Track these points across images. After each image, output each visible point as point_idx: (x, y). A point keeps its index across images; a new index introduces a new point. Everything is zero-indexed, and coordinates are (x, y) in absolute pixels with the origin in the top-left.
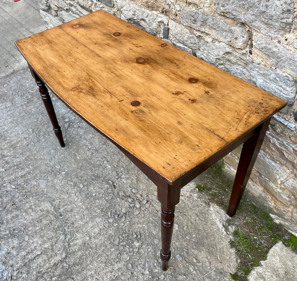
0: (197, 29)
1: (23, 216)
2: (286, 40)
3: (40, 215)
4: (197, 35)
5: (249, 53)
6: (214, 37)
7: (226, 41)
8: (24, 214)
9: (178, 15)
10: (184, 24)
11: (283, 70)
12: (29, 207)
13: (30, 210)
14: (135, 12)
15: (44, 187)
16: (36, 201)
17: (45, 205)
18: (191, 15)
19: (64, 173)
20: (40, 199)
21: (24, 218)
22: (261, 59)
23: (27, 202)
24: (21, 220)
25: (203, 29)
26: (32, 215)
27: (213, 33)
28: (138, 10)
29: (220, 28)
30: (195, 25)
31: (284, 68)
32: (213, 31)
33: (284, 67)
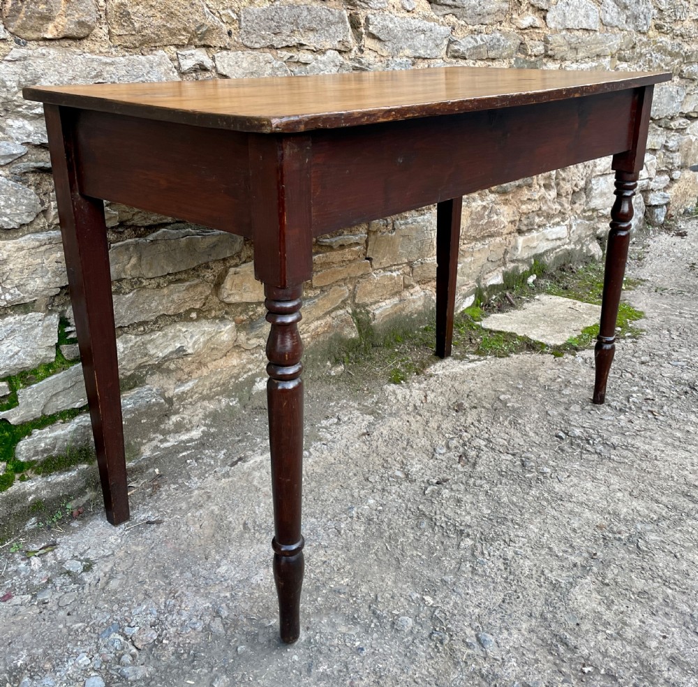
0: (285, 44)
1: (660, 643)
2: (393, 6)
3: (626, 601)
4: (285, 59)
5: (359, 54)
6: (313, 48)
7: (336, 43)
8: (654, 644)
9: (233, 31)
10: (257, 46)
11: (401, 54)
12: (618, 643)
13: (629, 634)
14: (96, 76)
15: (514, 632)
16: (587, 631)
17: (583, 601)
18: (268, 19)
19: (428, 598)
20: (572, 624)
21: (665, 637)
22: (375, 54)
23: (605, 655)
24: (679, 642)
25: (294, 40)
26: (640, 621)
27: (311, 40)
28: (112, 64)
29: (325, 22)
30: (279, 37)
31: (401, 51)
32: (311, 35)
33: (401, 48)
